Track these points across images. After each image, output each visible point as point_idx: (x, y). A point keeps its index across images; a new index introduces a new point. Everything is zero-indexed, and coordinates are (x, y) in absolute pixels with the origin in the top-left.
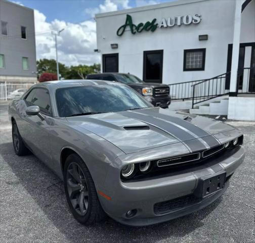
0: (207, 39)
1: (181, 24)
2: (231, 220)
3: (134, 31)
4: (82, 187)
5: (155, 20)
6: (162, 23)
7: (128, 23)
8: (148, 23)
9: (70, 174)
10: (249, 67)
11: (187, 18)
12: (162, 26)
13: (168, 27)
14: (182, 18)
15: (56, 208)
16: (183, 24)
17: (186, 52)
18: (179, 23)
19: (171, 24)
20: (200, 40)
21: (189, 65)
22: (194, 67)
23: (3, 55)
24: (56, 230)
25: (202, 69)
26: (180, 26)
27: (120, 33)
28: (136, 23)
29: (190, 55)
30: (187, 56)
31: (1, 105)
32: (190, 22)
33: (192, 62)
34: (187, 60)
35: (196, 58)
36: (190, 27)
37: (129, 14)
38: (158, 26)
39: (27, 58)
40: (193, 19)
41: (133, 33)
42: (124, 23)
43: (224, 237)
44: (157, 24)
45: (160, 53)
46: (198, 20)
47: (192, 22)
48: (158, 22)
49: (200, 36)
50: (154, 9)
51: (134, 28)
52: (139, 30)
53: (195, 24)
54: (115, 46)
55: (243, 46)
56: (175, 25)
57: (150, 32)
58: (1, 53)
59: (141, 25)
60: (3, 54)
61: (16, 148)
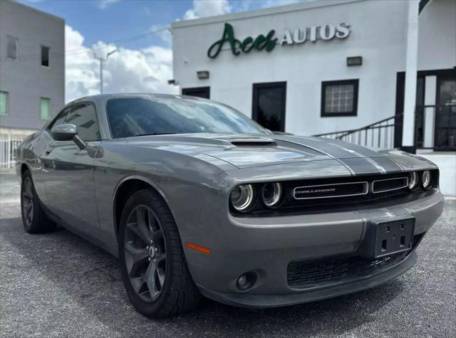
0: (360, 64)
1: (317, 39)
2: (424, 313)
3: (237, 51)
4: (153, 250)
5: (272, 33)
6: (285, 38)
7: (227, 37)
8: (261, 38)
9: (130, 230)
10: (434, 103)
11: (327, 30)
12: (285, 43)
13: (294, 44)
14: (318, 30)
15: (102, 298)
16: (321, 39)
17: (325, 85)
18: (313, 38)
19: (299, 39)
20: (349, 65)
21: (331, 107)
22: (339, 110)
23: (6, 93)
24: (101, 327)
25: (353, 113)
26: (314, 42)
27: (213, 53)
28: (241, 37)
29: (332, 91)
30: (327, 92)
31: (2, 173)
32: (331, 35)
33: (336, 102)
34: (327, 99)
35: (343, 94)
36: (332, 45)
37: (230, 23)
38: (277, 42)
39: (48, 99)
40: (336, 31)
41: (236, 54)
42: (220, 38)
43: (415, 334)
44: (276, 40)
45: (280, 87)
46: (346, 32)
47: (335, 37)
48: (279, 36)
49: (349, 59)
50: (272, 15)
51: (237, 46)
52: (246, 49)
53: (340, 39)
54: (204, 75)
55: (422, 76)
56: (306, 40)
57: (264, 52)
58: (2, 90)
59: (249, 40)
60: (6, 90)
61: (27, 221)
